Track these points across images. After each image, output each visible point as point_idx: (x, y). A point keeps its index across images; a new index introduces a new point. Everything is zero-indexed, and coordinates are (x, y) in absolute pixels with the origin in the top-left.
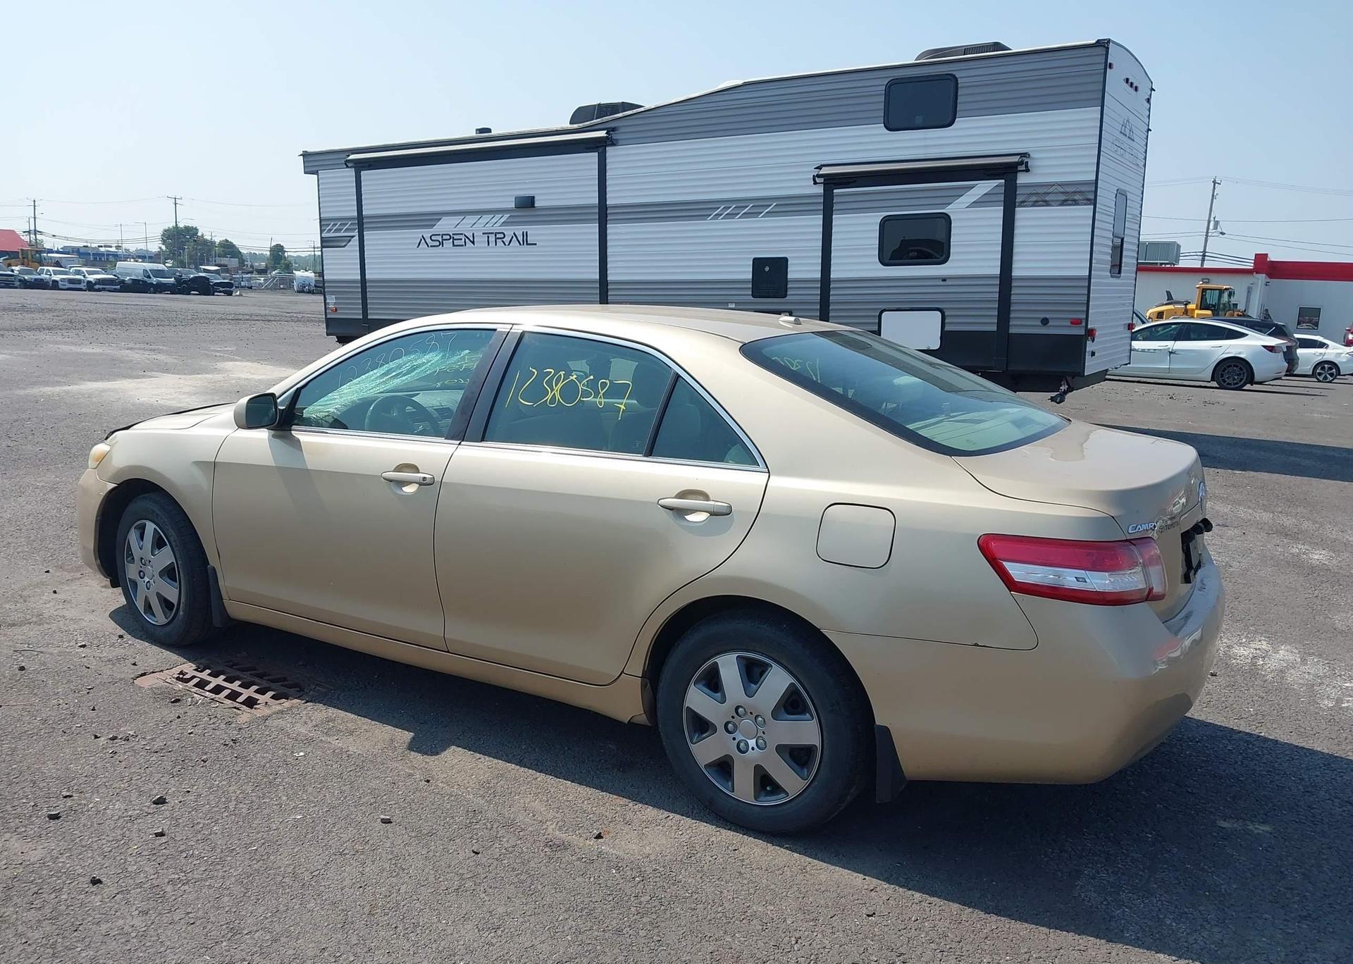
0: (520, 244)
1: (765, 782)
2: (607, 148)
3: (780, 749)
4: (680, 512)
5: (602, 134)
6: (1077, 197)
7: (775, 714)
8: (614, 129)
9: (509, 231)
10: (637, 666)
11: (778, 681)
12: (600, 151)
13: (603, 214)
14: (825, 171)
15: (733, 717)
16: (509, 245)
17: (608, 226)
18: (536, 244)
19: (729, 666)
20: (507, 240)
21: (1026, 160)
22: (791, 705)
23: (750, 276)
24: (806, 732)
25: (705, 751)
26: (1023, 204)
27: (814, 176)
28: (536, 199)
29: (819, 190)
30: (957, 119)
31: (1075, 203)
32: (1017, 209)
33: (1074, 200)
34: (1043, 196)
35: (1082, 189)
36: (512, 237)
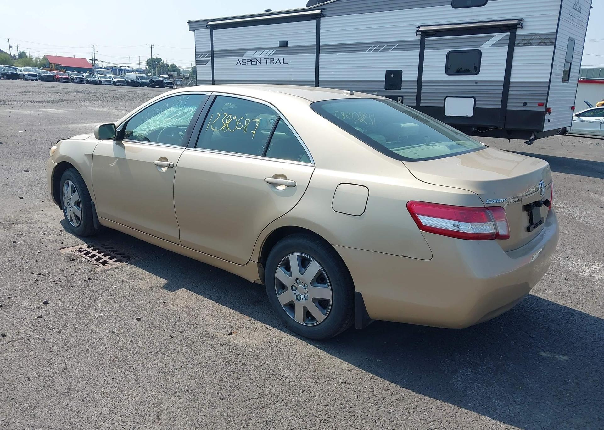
0: (281, 64)
1: (308, 315)
2: (321, 18)
3: (314, 300)
4: (274, 185)
5: (319, 11)
6: (546, 41)
7: (312, 283)
8: (324, 9)
9: (276, 57)
10: (256, 258)
11: (314, 268)
12: (318, 20)
13: (318, 49)
14: (422, 29)
15: (295, 284)
16: (276, 64)
17: (320, 55)
18: (287, 64)
19: (294, 259)
20: (275, 61)
21: (521, 22)
22: (320, 279)
23: (384, 79)
24: (325, 293)
25: (284, 298)
26: (518, 45)
27: (416, 31)
28: (288, 42)
29: (419, 38)
30: (488, 2)
31: (545, 44)
32: (515, 47)
34: (529, 41)
35: (549, 37)
36: (277, 60)
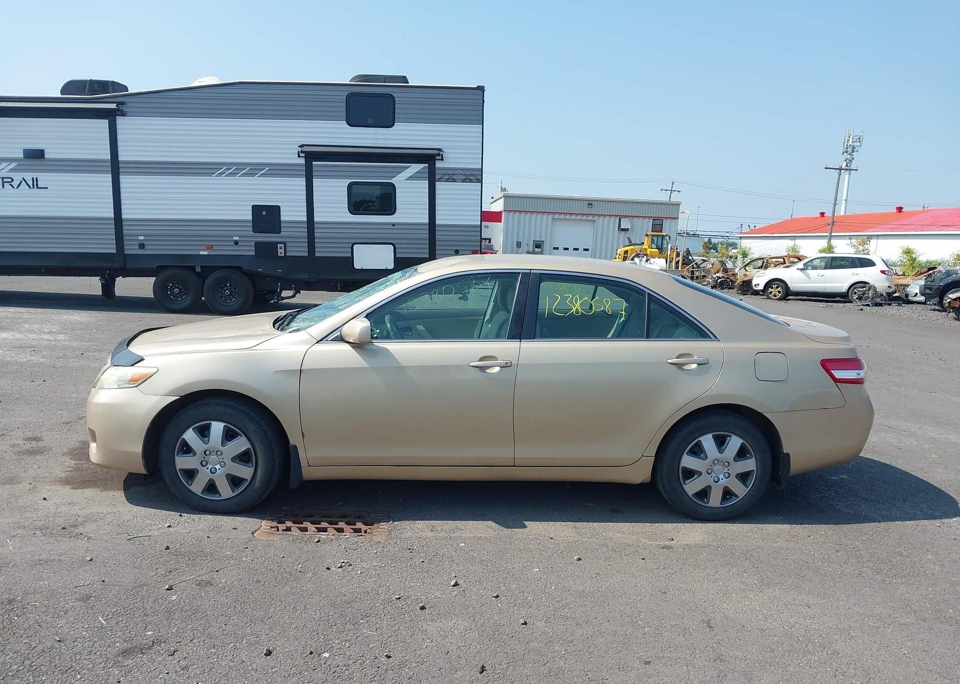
0: (30, 188)
1: (727, 494)
2: (117, 117)
3: (737, 476)
5: (113, 106)
6: (472, 178)
7: (735, 459)
8: (123, 103)
9: (17, 177)
11: (735, 443)
12: (110, 119)
14: (306, 149)
15: (711, 466)
16: (18, 187)
17: (120, 176)
18: (47, 188)
19: (708, 441)
20: (15, 184)
21: (441, 153)
22: (742, 453)
23: (251, 218)
24: (749, 465)
25: (692, 487)
26: (440, 180)
27: (298, 152)
28: (46, 151)
29: (302, 161)
30: (396, 123)
31: (471, 181)
32: (437, 183)
33: (470, 180)
34: (452, 176)
35: (475, 173)
36: (21, 181)
